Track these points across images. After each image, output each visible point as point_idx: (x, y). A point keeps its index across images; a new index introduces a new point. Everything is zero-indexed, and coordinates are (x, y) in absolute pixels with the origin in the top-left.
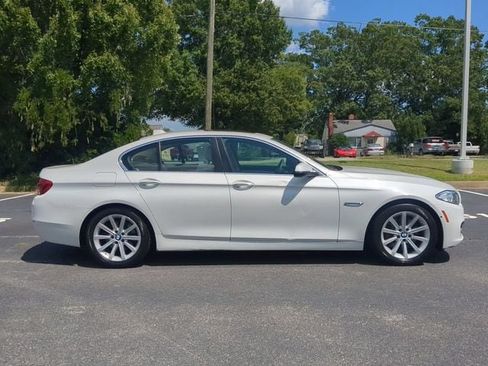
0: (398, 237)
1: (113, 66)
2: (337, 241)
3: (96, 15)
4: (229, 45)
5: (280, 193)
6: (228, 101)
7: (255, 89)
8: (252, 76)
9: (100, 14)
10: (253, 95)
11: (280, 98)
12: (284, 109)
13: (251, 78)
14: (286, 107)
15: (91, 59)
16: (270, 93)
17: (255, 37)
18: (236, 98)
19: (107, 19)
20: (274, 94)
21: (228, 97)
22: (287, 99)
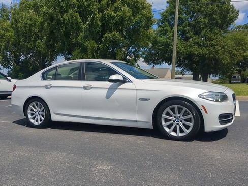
0: (174, 121)
1: (117, 37)
2: (137, 121)
3: (108, 13)
4: (199, 22)
5: (105, 92)
6: (196, 53)
7: (213, 45)
8: (211, 38)
9: (110, 13)
10: (211, 49)
11: (230, 49)
12: (232, 56)
13: (211, 39)
14: (234, 55)
15: (106, 35)
16: (223, 47)
17: (214, 16)
18: (201, 50)
19: (113, 14)
20: (226, 47)
21: (197, 50)
22: (235, 50)
